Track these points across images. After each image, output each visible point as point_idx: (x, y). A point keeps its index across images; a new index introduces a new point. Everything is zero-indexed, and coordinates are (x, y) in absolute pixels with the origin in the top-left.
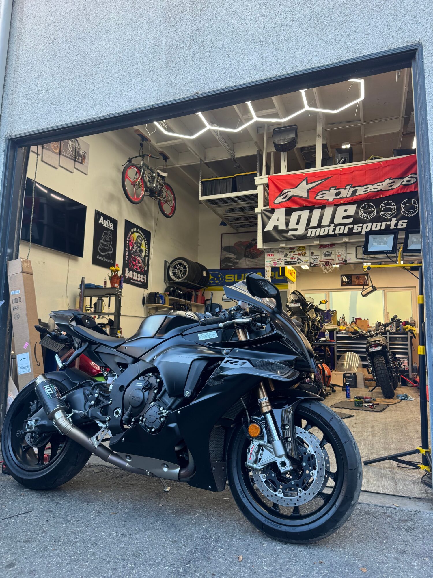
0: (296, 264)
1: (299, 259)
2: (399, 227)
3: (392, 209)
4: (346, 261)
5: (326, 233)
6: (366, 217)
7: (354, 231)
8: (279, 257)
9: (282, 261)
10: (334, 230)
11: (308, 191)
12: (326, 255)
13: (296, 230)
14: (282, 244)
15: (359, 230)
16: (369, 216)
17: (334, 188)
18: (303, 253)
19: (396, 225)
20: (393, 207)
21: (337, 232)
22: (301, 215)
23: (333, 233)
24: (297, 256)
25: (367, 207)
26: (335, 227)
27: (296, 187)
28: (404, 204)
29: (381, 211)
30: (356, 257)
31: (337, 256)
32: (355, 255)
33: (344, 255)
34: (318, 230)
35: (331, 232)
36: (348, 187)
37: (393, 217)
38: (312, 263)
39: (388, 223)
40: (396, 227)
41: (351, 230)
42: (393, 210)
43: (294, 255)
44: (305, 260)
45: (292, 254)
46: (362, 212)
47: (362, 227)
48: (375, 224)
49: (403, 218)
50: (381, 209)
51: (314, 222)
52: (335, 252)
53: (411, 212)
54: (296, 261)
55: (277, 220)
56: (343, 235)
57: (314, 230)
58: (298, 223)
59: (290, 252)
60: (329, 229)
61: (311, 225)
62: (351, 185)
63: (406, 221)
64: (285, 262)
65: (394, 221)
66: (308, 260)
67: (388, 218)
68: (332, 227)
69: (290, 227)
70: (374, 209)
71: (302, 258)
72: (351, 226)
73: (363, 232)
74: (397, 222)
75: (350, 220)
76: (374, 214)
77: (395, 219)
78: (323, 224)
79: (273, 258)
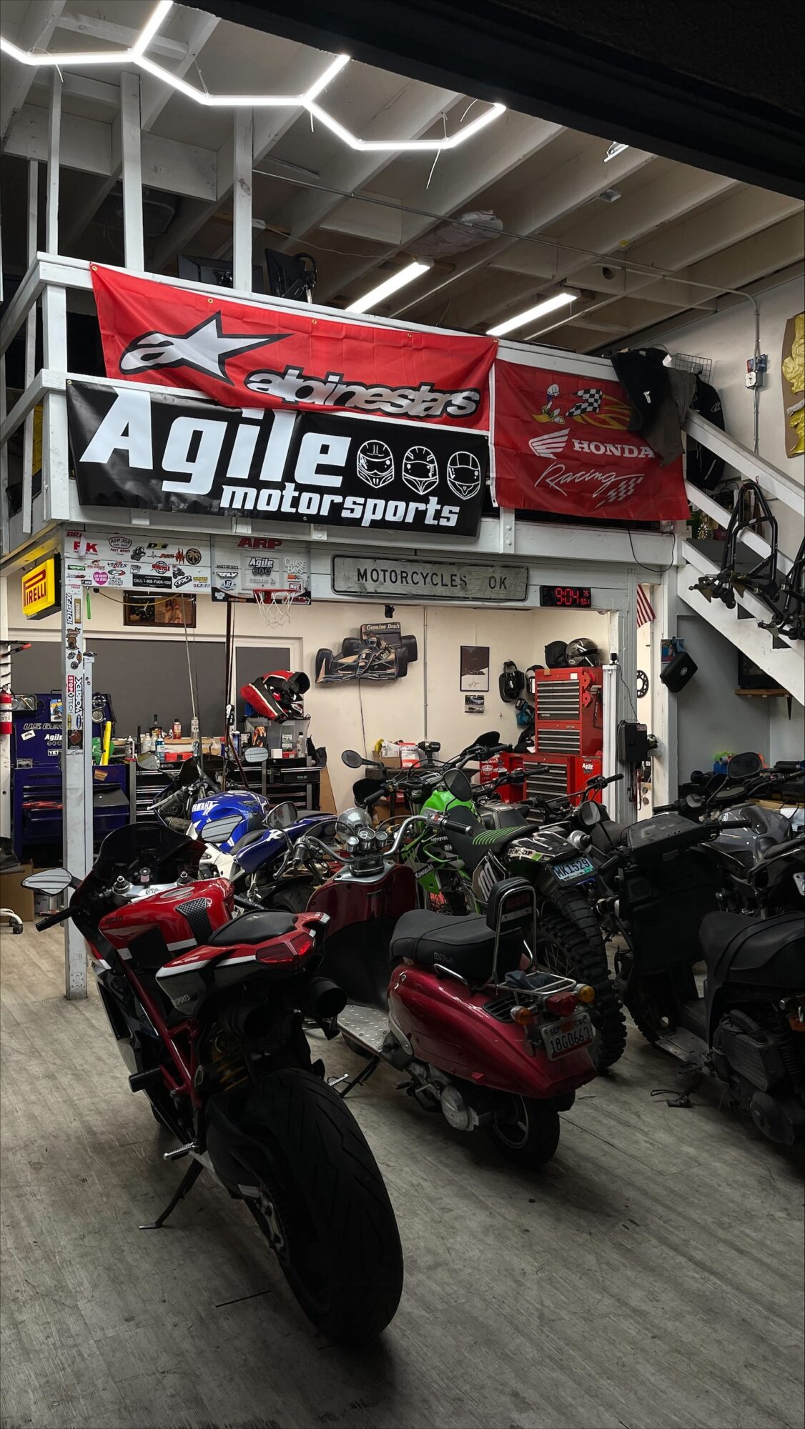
0: (170, 587)
1: (180, 573)
2: (443, 522)
3: (429, 471)
4: (308, 594)
5: (273, 507)
6: (372, 478)
7: (345, 514)
8: (116, 557)
9: (123, 573)
10: (295, 502)
11: (223, 359)
12: (258, 571)
13: (186, 478)
14: (139, 517)
15: (357, 515)
16: (380, 479)
17: (297, 372)
18: (192, 554)
19: (438, 515)
20: (431, 466)
21: (302, 509)
22: (200, 433)
23: (293, 510)
24: (173, 561)
25: (375, 451)
26: (296, 494)
27: (186, 336)
28: (453, 463)
29: (407, 471)
30: (333, 586)
31: (286, 575)
32: (329, 578)
33: (305, 577)
34: (252, 492)
35: (286, 508)
36: (332, 378)
37: (433, 494)
38: (219, 591)
39: (422, 507)
40: (436, 522)
41: (336, 508)
42: (430, 474)
43: (163, 556)
44: (196, 579)
45: (159, 552)
46: (362, 461)
47: (364, 505)
48: (392, 504)
49: (452, 500)
50: (406, 464)
51: (240, 467)
52: (282, 565)
53: (468, 487)
54: (170, 579)
55: (126, 433)
56: (316, 520)
57: (240, 491)
58: (192, 457)
59: (150, 546)
60: (282, 497)
61: (231, 473)
62: (341, 376)
63: (457, 509)
64: (135, 576)
65: (433, 505)
66: (206, 579)
67: (421, 493)
68: (290, 490)
69: (167, 465)
70: (390, 459)
71: (188, 570)
72: (338, 499)
73: (366, 523)
74: (439, 507)
75: (336, 481)
76: (389, 475)
77: (436, 499)
78: (264, 476)
79: (95, 558)
